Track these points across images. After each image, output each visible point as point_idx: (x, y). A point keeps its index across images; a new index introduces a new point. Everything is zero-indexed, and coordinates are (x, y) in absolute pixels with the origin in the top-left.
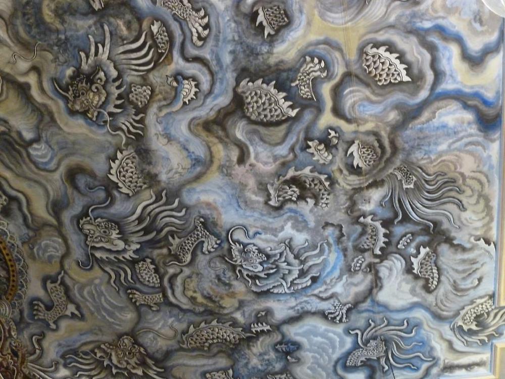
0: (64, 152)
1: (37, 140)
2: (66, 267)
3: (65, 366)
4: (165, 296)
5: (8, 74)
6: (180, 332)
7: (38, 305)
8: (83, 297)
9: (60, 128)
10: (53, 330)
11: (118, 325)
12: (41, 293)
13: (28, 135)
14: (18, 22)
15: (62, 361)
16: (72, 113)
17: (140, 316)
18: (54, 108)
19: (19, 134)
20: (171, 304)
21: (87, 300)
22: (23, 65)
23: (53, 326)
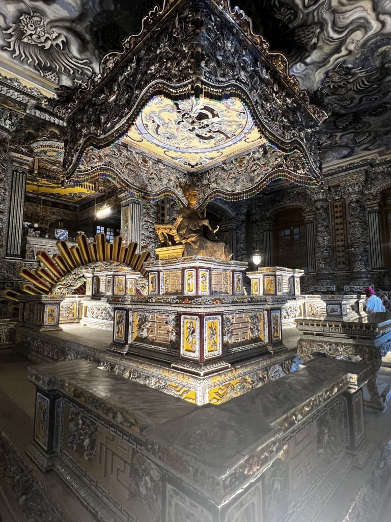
0: (303, 76)
1: (306, 64)
5: (346, 42)
9: (316, 71)
13: (308, 60)
14: (378, 38)
16: (327, 73)
18: (328, 66)
19: (309, 56)
22: (352, 47)
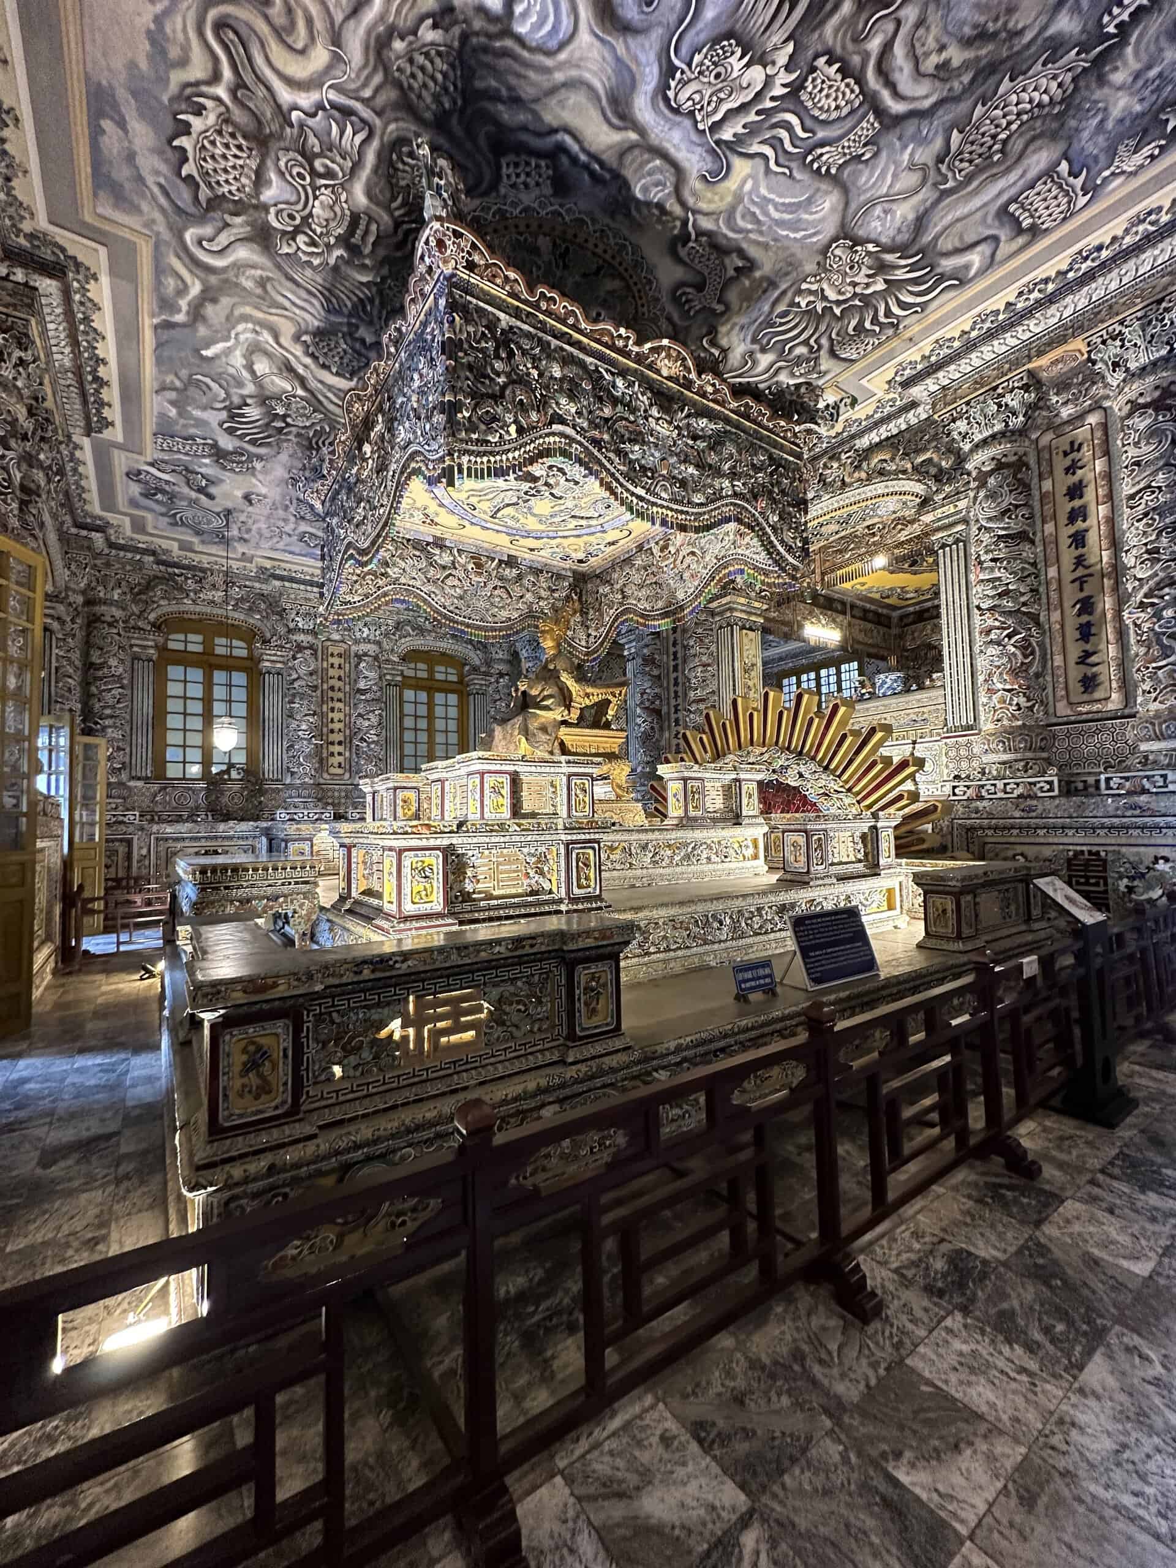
2: (691, 201)
3: (763, 350)
4: (880, 112)
6: (931, 164)
7: (684, 293)
8: (740, 231)
10: (723, 314)
11: (814, 234)
12: (679, 273)
15: (756, 347)
17: (845, 190)
20: (899, 120)
21: (749, 231)
23: (720, 308)
